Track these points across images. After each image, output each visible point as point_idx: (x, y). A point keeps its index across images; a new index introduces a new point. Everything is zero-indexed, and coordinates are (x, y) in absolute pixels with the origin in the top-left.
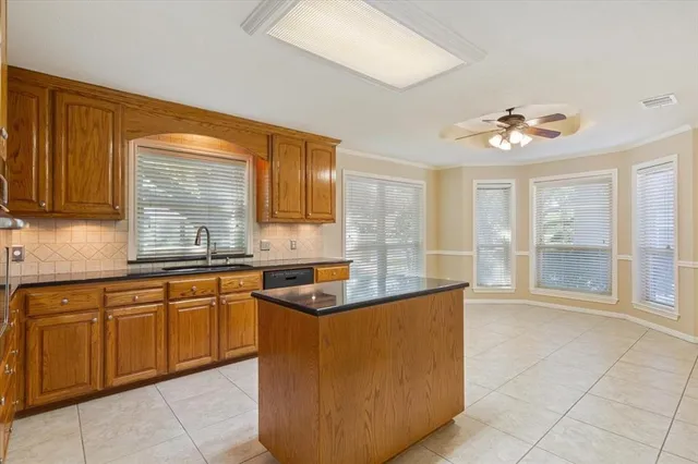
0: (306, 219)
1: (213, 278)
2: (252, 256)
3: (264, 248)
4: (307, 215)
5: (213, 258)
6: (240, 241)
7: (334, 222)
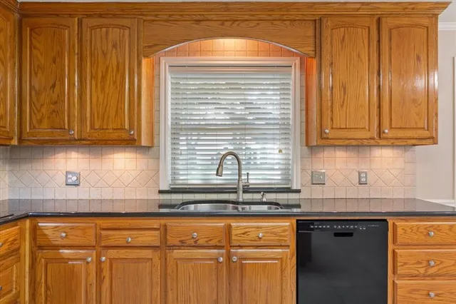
0: (380, 139)
1: (221, 223)
2: (298, 191)
3: (317, 180)
4: (380, 133)
5: (244, 192)
6: (286, 171)
7: (436, 143)
